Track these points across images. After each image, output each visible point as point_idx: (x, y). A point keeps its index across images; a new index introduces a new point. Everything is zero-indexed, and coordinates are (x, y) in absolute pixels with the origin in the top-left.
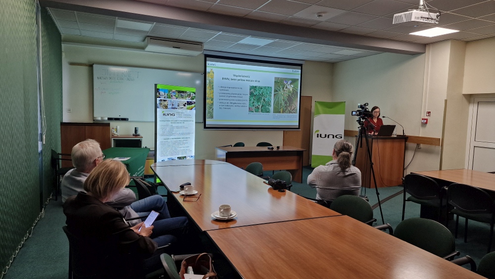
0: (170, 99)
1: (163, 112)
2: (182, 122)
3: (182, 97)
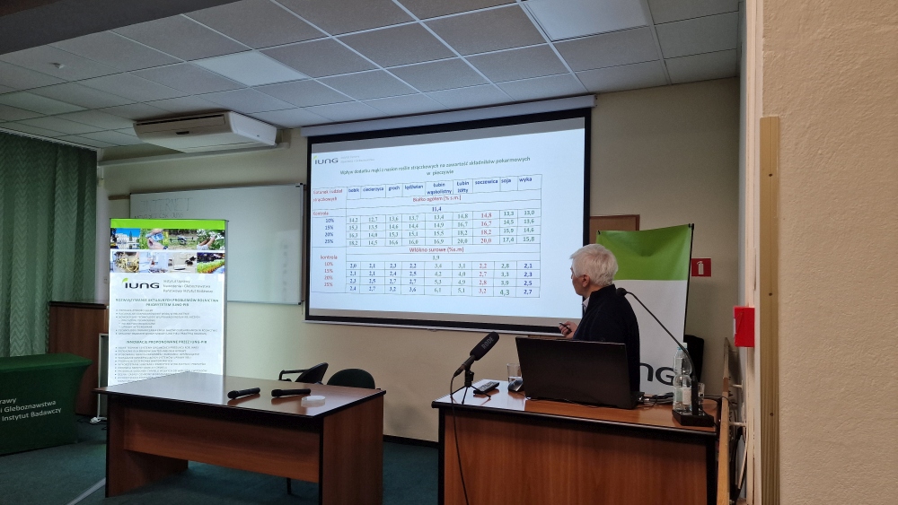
1: (126, 279)
2: (182, 303)
3: (183, 243)
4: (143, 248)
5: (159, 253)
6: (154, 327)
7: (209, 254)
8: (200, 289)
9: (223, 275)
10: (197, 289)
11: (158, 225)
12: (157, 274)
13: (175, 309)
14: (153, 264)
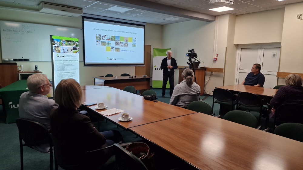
1: (57, 55)
3: (70, 45)
6: (65, 69)
9: (78, 54)
10: (73, 57)
13: (69, 63)
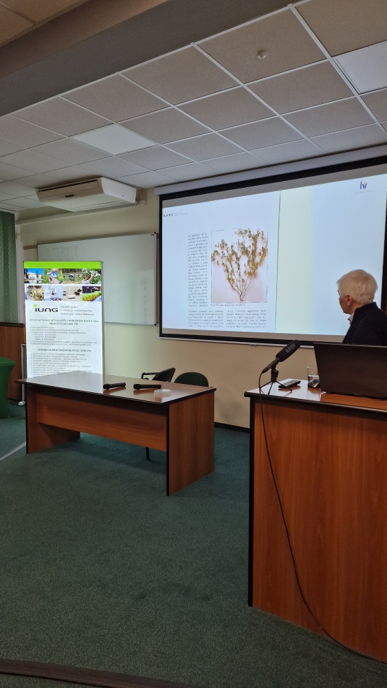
0: (47, 284)
1: (36, 305)
2: (74, 323)
3: (72, 279)
4: (46, 283)
5: (57, 286)
6: (55, 340)
7: (90, 287)
8: (85, 313)
9: (100, 303)
10: (83, 312)
11: (55, 266)
12: (56, 301)
13: (69, 327)
14: (53, 294)
